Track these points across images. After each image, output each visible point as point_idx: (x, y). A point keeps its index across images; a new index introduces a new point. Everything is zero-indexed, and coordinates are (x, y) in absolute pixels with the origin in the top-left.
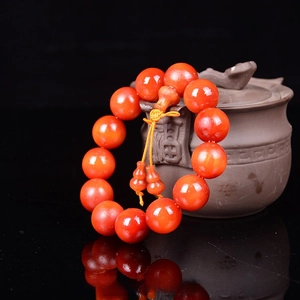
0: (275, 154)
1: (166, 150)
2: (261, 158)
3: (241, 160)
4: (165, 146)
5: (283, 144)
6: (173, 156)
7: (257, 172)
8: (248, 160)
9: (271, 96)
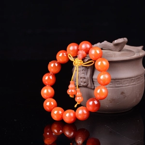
0: (134, 83)
1: (81, 80)
2: (127, 84)
3: (117, 85)
4: (81, 78)
5: (139, 78)
6: (85, 83)
7: (125, 92)
8: (121, 85)
9: (134, 54)
